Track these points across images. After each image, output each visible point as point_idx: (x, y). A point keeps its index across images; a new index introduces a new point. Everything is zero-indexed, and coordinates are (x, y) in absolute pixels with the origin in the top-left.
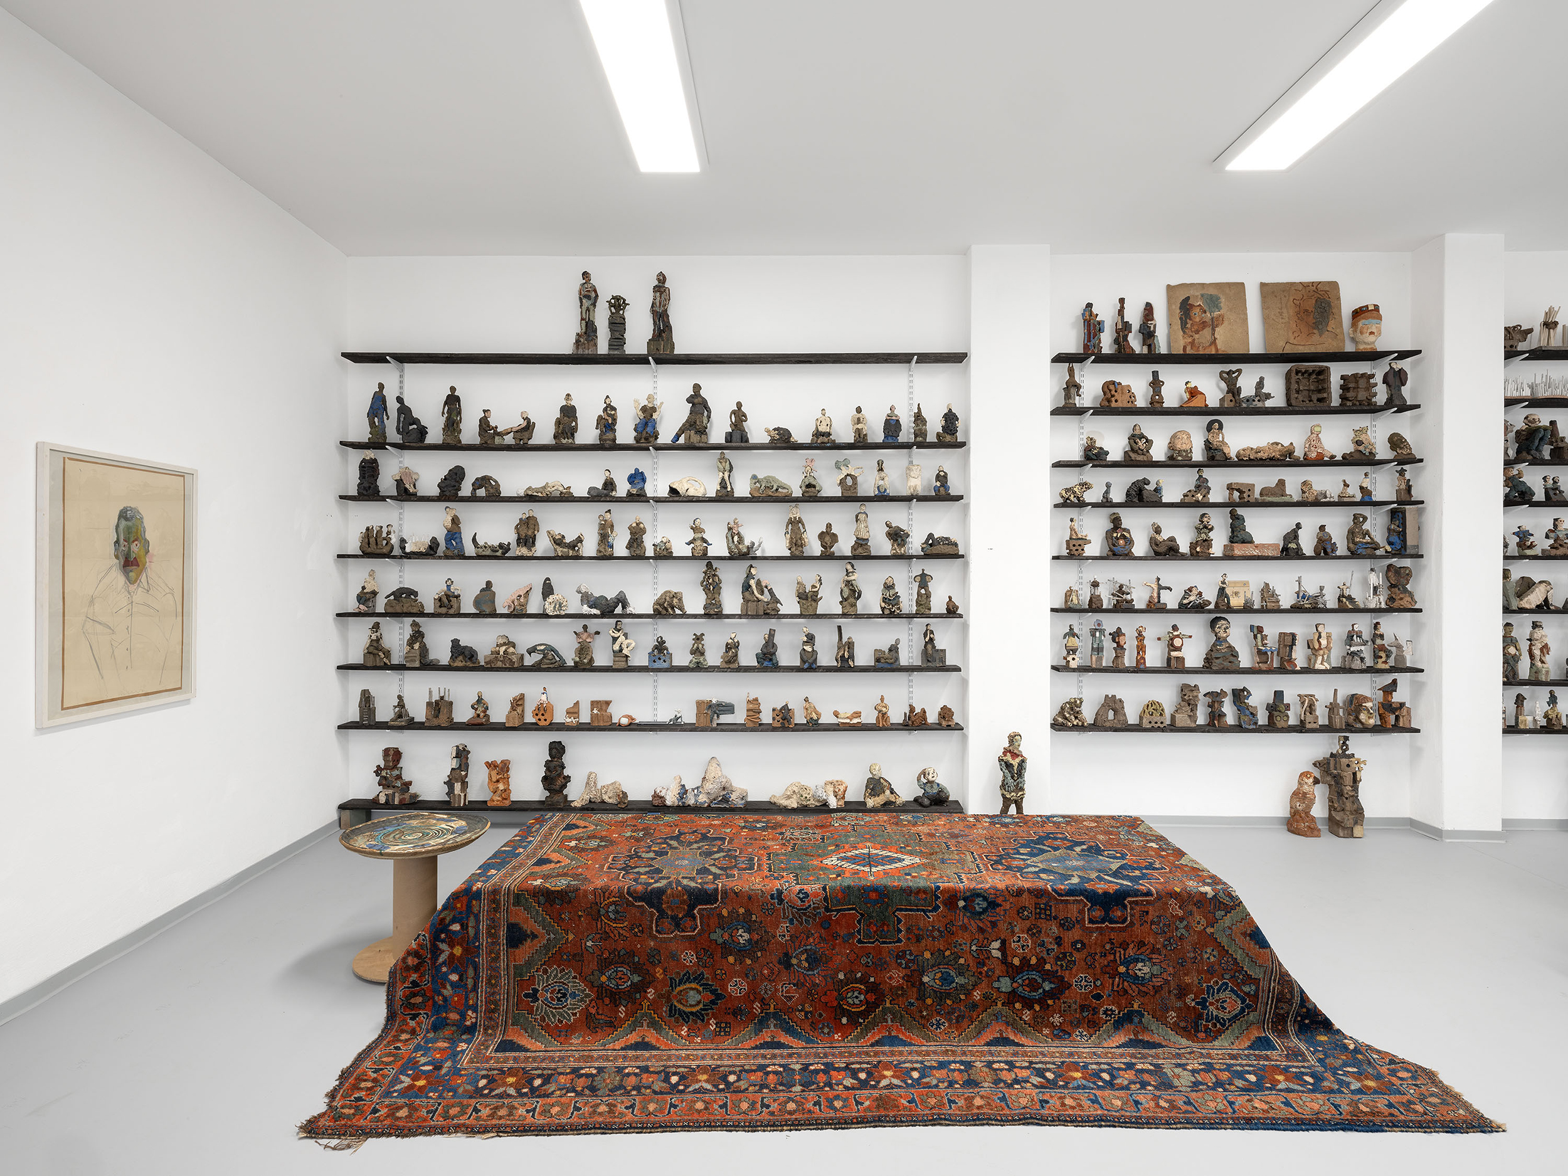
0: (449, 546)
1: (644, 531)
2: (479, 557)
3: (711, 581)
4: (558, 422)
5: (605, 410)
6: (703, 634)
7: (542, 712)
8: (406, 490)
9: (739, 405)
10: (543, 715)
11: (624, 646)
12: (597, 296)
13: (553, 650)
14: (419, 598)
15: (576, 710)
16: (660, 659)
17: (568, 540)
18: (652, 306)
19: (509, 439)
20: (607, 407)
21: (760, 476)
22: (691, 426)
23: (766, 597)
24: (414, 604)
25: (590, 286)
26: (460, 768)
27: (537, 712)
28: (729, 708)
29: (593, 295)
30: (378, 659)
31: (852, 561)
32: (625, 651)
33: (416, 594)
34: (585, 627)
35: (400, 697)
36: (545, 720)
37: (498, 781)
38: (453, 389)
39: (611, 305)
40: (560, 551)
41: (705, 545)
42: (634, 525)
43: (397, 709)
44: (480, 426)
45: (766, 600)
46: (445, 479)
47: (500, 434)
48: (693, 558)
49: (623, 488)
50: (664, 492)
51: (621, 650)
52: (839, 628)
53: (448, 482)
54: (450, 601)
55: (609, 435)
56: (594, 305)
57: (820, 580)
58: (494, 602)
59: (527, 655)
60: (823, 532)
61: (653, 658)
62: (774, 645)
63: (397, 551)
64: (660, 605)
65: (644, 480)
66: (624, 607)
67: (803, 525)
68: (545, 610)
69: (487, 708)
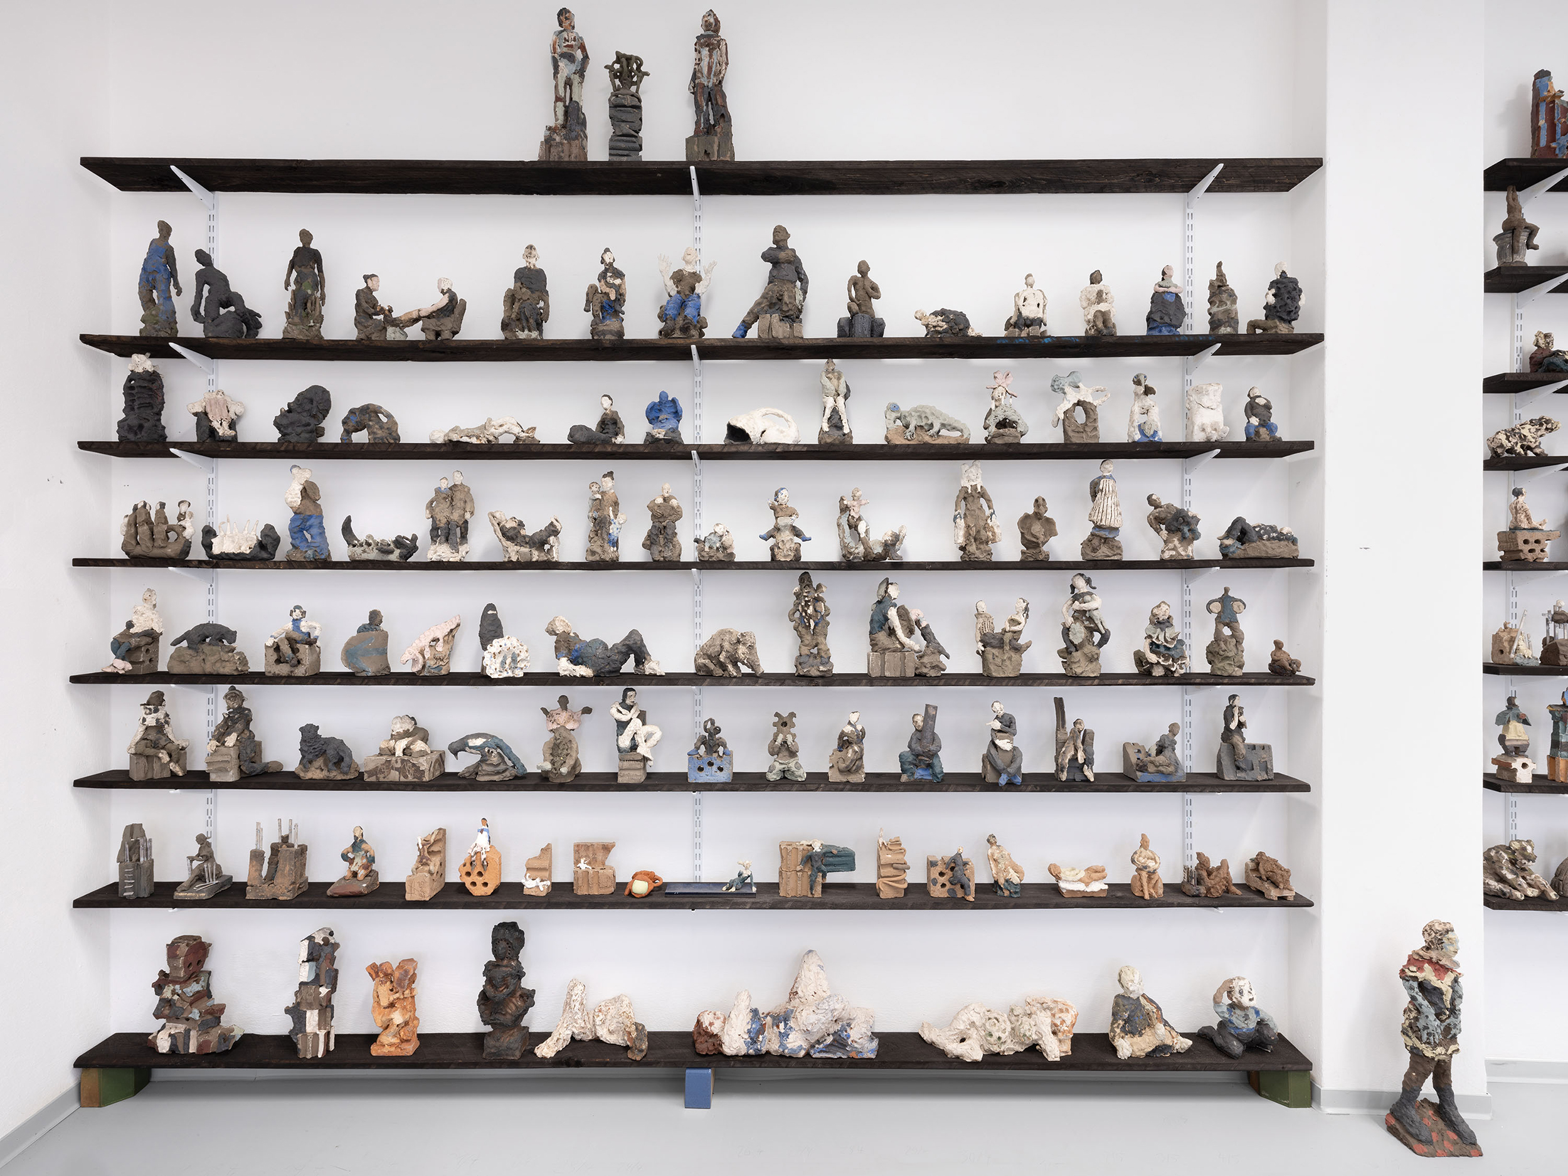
0: (297, 542)
1: (677, 514)
2: (355, 564)
3: (810, 611)
4: (511, 298)
5: (603, 276)
6: (793, 715)
7: (479, 869)
8: (213, 432)
9: (863, 269)
10: (480, 874)
11: (640, 740)
12: (586, 57)
13: (500, 746)
14: (238, 645)
15: (545, 864)
16: (711, 764)
17: (529, 531)
18: (694, 77)
19: (415, 333)
20: (606, 270)
21: (905, 408)
22: (771, 305)
23: (916, 643)
24: (226, 657)
25: (572, 36)
26: (317, 981)
27: (468, 868)
28: (844, 859)
29: (579, 55)
30: (156, 766)
31: (1088, 573)
32: (643, 750)
33: (231, 635)
34: (564, 701)
35: (202, 840)
36: (485, 884)
37: (392, 1005)
38: (306, 236)
39: (614, 75)
40: (514, 552)
41: (797, 540)
42: (660, 501)
43: (196, 863)
44: (358, 306)
45: (917, 648)
46: (289, 411)
47: (396, 323)
48: (774, 564)
49: (635, 432)
50: (717, 436)
51: (634, 747)
52: (1059, 703)
53: (294, 416)
54: (295, 651)
55: (611, 324)
56: (581, 73)
57: (1026, 609)
58: (384, 652)
59: (450, 757)
60: (1026, 517)
61: (698, 764)
62: (934, 738)
63: (198, 553)
64: (710, 657)
65: (677, 415)
66: (639, 662)
67: (988, 501)
68: (484, 668)
69: (372, 860)
